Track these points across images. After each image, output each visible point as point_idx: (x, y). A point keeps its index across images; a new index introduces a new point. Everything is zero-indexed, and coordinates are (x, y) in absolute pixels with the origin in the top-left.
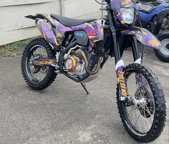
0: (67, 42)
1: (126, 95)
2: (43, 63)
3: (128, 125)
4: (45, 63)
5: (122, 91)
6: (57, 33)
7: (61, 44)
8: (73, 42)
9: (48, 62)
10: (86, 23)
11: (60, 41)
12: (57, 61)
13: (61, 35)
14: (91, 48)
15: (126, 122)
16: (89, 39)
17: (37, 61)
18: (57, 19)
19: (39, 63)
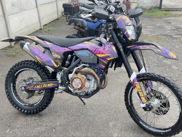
0: (67, 62)
1: (146, 102)
2: (41, 87)
3: (143, 125)
4: (43, 86)
5: (142, 99)
6: (54, 54)
7: (61, 65)
8: (74, 61)
9: (47, 85)
10: (85, 42)
11: (59, 62)
12: (60, 82)
13: (60, 56)
14: (104, 65)
15: (141, 122)
16: (98, 57)
17: (32, 86)
18: (49, 40)
19: (35, 88)
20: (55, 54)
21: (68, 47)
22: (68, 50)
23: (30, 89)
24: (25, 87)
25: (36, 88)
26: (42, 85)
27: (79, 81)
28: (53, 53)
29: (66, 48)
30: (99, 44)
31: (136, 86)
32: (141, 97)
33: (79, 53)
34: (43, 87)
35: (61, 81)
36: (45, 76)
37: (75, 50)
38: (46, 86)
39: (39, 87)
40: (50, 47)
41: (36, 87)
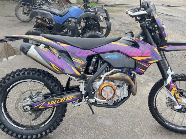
1: (181, 103)
2: (57, 102)
7: (84, 72)
9: (66, 99)
10: (112, 43)
11: (82, 68)
12: (83, 93)
13: (83, 61)
14: (143, 69)
15: (167, 123)
16: (135, 60)
17: (44, 103)
18: (65, 41)
19: (48, 105)
20: (76, 59)
21: (92, 50)
22: (92, 54)
23: (40, 107)
24: (30, 106)
25: (50, 105)
26: (58, 100)
27: (110, 89)
28: (73, 58)
29: (89, 51)
30: (132, 45)
31: (173, 88)
32: (178, 99)
33: (107, 57)
34: (60, 102)
35: (85, 91)
36: (57, 88)
37: (101, 53)
38: (64, 101)
39: (55, 103)
40: (67, 50)
41: (50, 103)
